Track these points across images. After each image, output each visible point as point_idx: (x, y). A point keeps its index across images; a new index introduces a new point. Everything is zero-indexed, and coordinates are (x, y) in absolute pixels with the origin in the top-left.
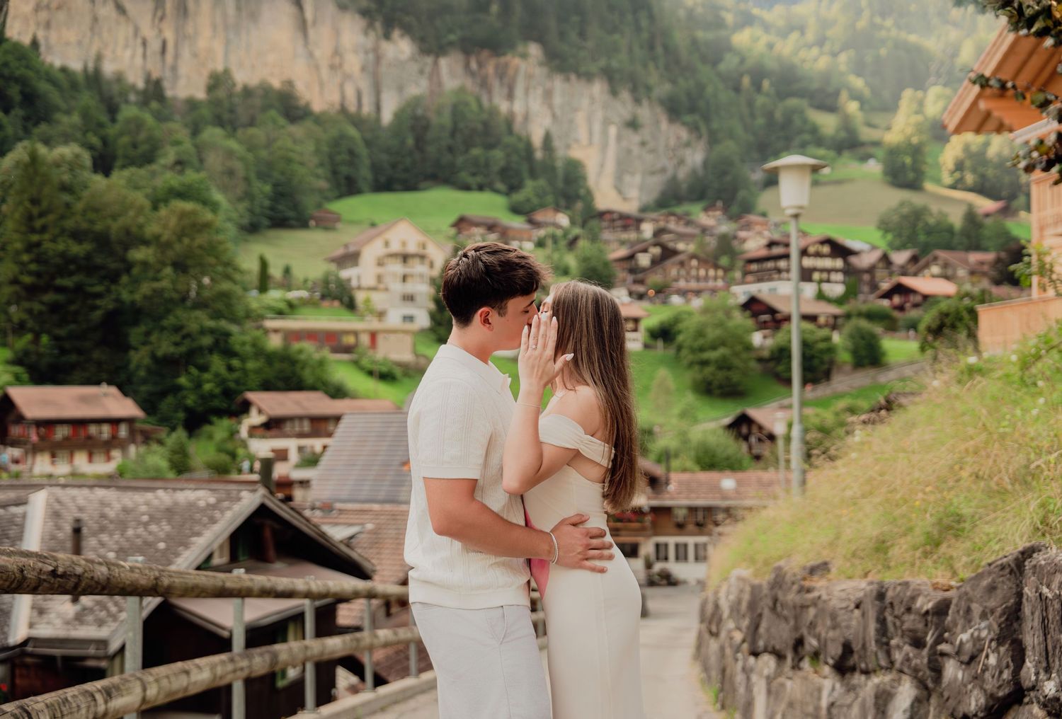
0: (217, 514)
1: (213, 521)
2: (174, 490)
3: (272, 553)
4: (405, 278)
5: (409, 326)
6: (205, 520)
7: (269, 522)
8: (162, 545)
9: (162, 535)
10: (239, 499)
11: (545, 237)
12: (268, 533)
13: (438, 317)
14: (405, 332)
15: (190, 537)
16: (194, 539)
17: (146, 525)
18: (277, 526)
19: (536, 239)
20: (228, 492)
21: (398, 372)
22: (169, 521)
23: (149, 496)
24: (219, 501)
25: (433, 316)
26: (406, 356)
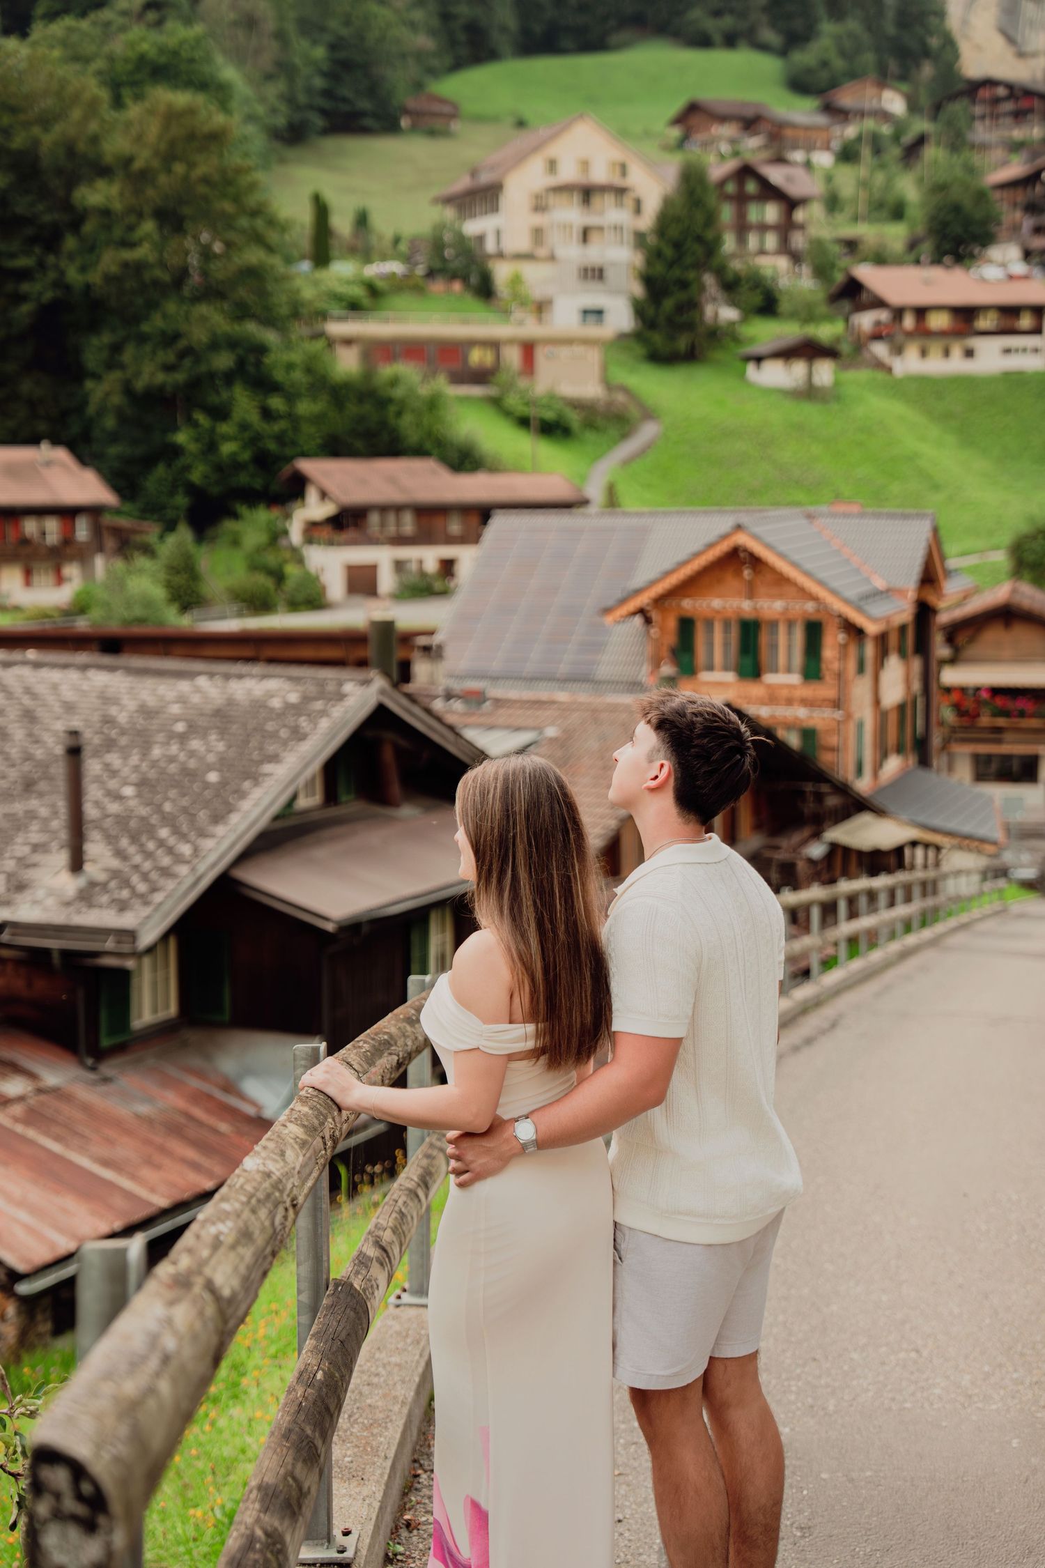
0: (303, 722)
1: (299, 735)
2: (227, 677)
3: (396, 789)
4: (586, 234)
5: (593, 331)
6: (284, 733)
7: (389, 735)
8: (213, 777)
9: (211, 758)
10: (341, 697)
11: (859, 139)
12: (388, 755)
13: (651, 311)
14: (587, 342)
15: (261, 762)
16: (267, 768)
17: (183, 738)
18: (403, 743)
19: (836, 145)
20: (321, 684)
21: (574, 418)
22: (223, 733)
23: (184, 686)
24: (306, 699)
25: (639, 310)
26: (589, 389)
